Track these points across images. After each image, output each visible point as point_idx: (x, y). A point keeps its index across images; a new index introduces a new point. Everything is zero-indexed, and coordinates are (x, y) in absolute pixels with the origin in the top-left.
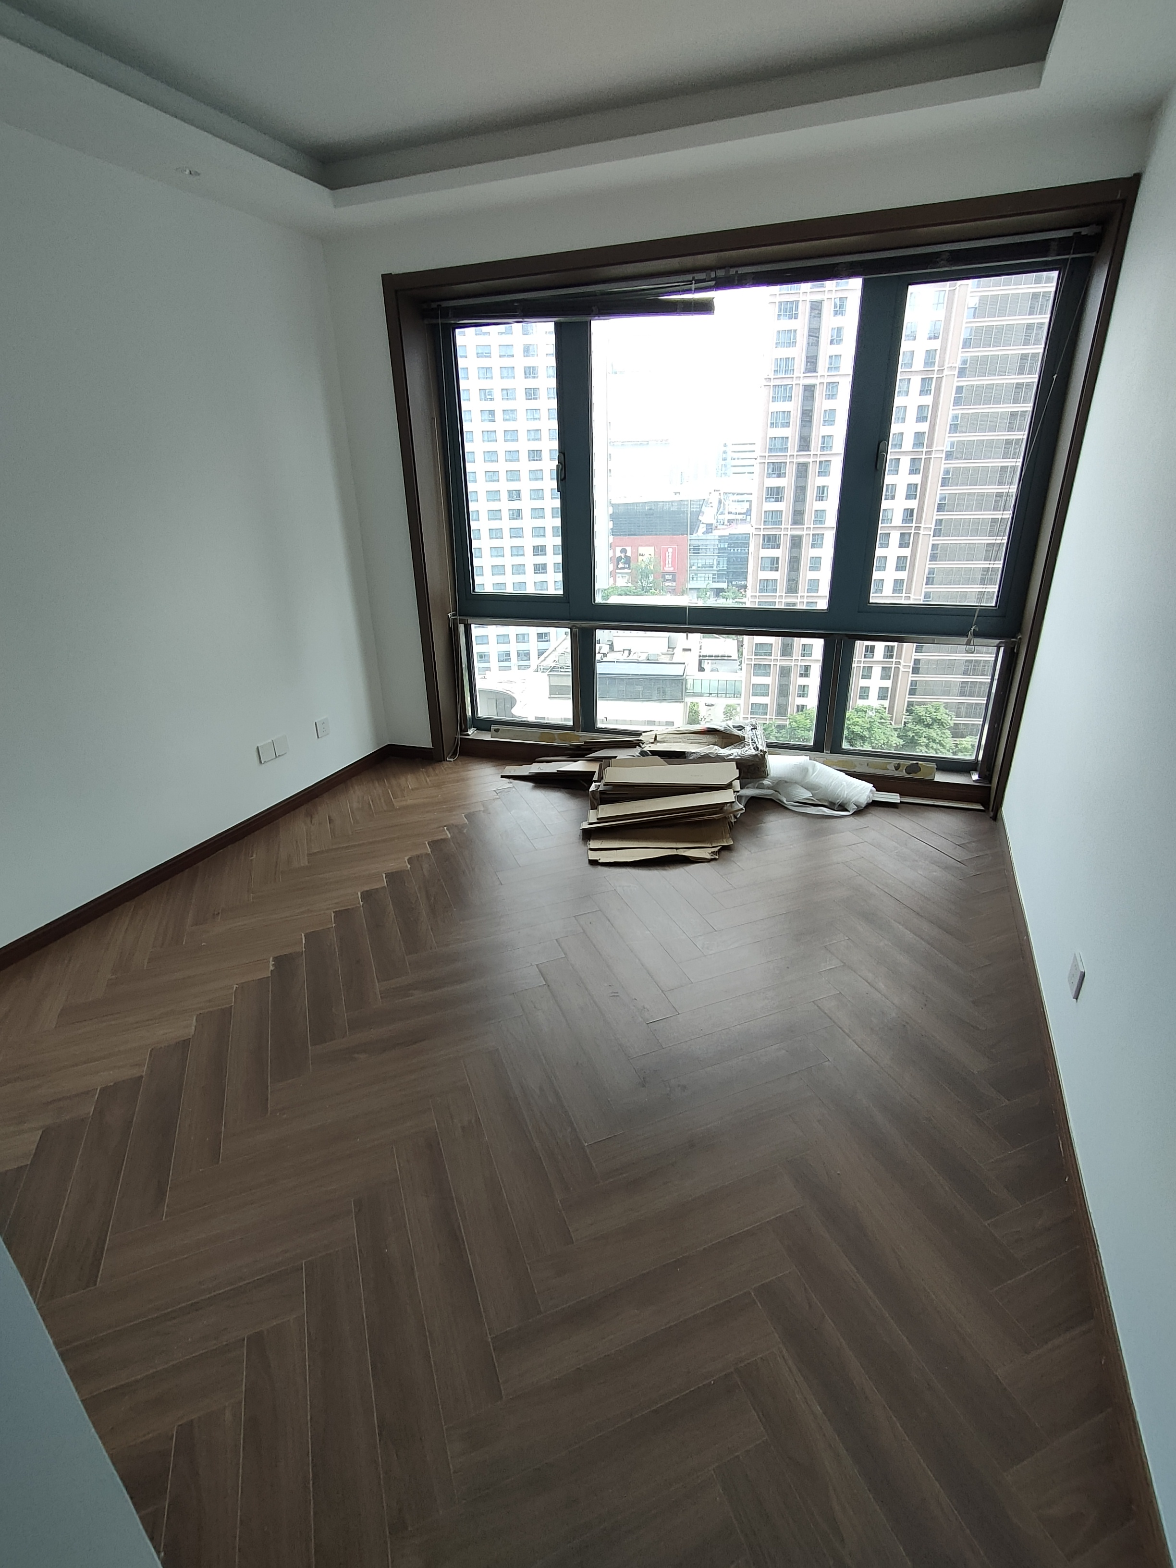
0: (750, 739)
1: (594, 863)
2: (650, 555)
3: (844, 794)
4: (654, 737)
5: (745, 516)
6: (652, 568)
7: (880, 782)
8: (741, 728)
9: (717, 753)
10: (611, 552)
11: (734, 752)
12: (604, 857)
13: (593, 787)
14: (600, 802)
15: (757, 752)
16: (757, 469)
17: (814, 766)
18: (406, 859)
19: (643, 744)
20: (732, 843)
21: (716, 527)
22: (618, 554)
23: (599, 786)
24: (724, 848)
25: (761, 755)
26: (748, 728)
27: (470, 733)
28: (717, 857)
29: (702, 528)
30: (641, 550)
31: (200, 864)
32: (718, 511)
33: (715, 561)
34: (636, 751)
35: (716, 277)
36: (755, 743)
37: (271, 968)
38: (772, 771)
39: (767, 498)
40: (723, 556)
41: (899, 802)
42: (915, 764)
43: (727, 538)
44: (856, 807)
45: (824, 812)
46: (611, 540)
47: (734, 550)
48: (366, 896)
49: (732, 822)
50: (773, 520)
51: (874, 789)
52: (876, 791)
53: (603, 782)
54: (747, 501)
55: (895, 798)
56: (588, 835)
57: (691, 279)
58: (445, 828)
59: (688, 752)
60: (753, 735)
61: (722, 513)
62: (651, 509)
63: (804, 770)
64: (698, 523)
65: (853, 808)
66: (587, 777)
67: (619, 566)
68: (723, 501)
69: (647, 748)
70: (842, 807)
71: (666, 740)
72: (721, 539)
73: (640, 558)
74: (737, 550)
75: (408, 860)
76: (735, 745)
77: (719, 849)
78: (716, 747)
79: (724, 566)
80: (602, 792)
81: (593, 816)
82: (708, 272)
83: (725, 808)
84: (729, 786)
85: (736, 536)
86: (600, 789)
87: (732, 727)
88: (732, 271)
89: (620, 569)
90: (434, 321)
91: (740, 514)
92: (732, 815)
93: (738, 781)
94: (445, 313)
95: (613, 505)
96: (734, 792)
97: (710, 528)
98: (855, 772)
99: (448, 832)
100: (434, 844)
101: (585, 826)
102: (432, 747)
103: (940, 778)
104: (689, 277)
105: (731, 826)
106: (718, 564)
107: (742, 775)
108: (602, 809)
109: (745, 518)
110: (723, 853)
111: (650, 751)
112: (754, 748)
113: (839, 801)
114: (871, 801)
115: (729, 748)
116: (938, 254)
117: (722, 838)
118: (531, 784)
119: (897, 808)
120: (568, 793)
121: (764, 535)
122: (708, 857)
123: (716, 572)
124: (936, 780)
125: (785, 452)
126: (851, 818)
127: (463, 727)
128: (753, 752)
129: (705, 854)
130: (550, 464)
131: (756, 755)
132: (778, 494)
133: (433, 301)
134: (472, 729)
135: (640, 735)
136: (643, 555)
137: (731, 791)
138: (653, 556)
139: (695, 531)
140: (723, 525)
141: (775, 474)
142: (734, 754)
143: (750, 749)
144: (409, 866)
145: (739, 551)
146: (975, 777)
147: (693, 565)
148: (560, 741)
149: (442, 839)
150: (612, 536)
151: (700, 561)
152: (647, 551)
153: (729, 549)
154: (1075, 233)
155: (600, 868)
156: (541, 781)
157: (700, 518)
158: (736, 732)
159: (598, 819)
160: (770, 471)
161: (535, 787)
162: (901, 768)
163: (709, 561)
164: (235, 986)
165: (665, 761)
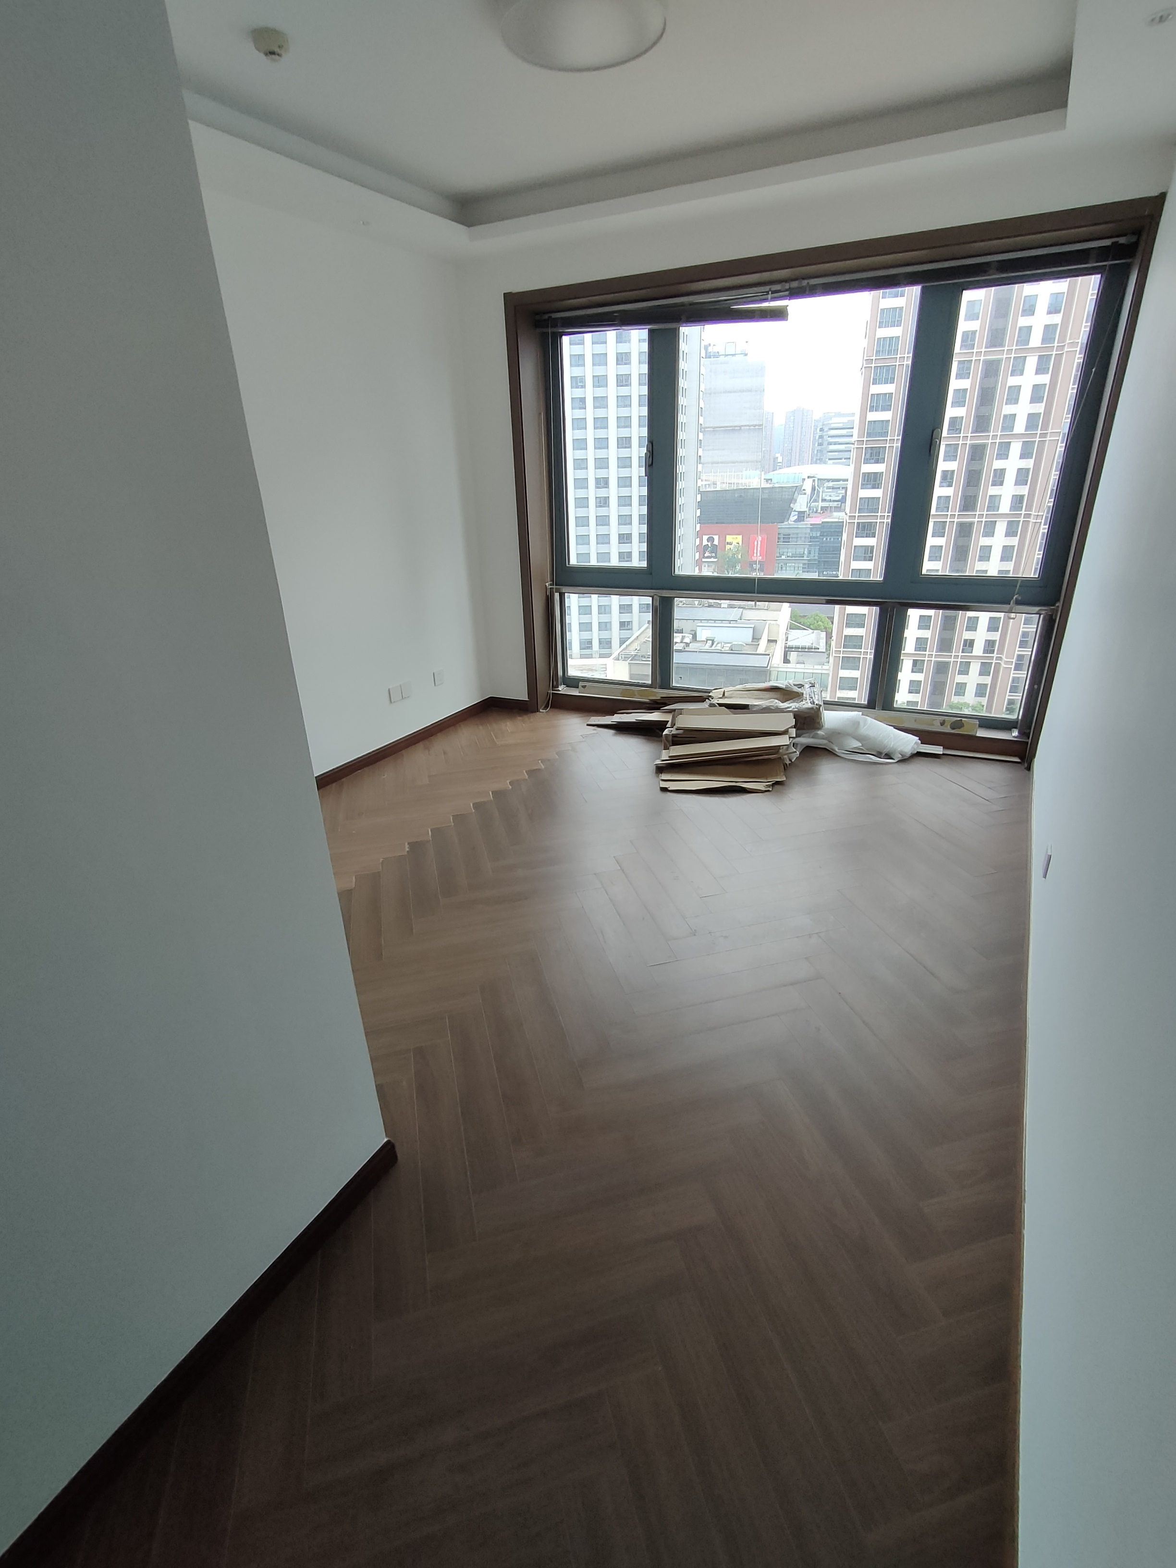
0: (808, 695)
1: (664, 790)
2: (738, 543)
3: (891, 744)
4: (722, 693)
5: (840, 503)
6: (740, 557)
7: (926, 737)
8: (801, 686)
9: (777, 706)
10: (698, 540)
11: (793, 705)
12: (673, 786)
13: (666, 732)
14: (672, 744)
15: (813, 705)
16: (853, 455)
17: (866, 720)
18: (508, 782)
19: (712, 698)
20: (785, 779)
21: (809, 515)
22: (705, 542)
23: (672, 731)
24: (777, 783)
25: (816, 708)
26: (807, 686)
27: (560, 689)
28: (771, 789)
29: (793, 517)
30: (729, 538)
31: (344, 779)
32: (811, 498)
33: (806, 550)
34: (705, 705)
35: (790, 288)
36: (812, 698)
37: (407, 850)
38: (826, 724)
39: (864, 484)
40: (815, 545)
41: (941, 753)
42: (958, 721)
43: (820, 526)
44: (900, 756)
45: (871, 759)
46: (698, 528)
47: (827, 539)
48: (477, 806)
49: (786, 764)
50: (869, 507)
51: (920, 742)
52: (922, 743)
53: (675, 727)
54: (842, 488)
55: (939, 750)
56: (660, 770)
57: (768, 290)
58: (540, 761)
59: (751, 705)
60: (811, 692)
61: (815, 501)
62: (741, 496)
63: (856, 724)
64: (790, 511)
65: (898, 757)
66: (662, 725)
67: (706, 555)
68: (816, 487)
69: (715, 701)
70: (888, 756)
71: (733, 695)
72: (814, 527)
73: (728, 547)
74: (830, 539)
75: (510, 783)
76: (794, 699)
77: (773, 783)
78: (777, 701)
79: (815, 555)
80: (674, 736)
81: (665, 755)
82: (784, 283)
83: (781, 751)
84: (785, 732)
85: (829, 524)
86: (672, 733)
87: (793, 685)
88: (805, 283)
89: (708, 557)
90: (545, 330)
91: (834, 501)
92: (786, 756)
93: (794, 729)
94: (555, 323)
95: (701, 493)
96: (790, 738)
97: (801, 516)
98: (903, 727)
99: (542, 765)
100: (531, 773)
101: (658, 762)
102: (527, 699)
103: (982, 733)
104: (767, 288)
105: (786, 767)
106: (809, 553)
107: (799, 724)
108: (673, 750)
109: (839, 506)
110: (776, 787)
111: (718, 704)
112: (811, 702)
113: (885, 751)
114: (916, 752)
115: (789, 702)
116: (988, 264)
117: (777, 775)
118: (612, 732)
119: (939, 758)
120: (645, 739)
121: (858, 523)
122: (763, 789)
123: (806, 562)
124: (978, 735)
125: (885, 437)
126: (896, 765)
127: (555, 683)
128: (810, 705)
129: (760, 786)
130: (638, 452)
131: (812, 708)
132: (875, 480)
133: (545, 313)
134: (563, 686)
135: (709, 693)
136: (730, 544)
137: (787, 736)
138: (740, 543)
139: (786, 520)
140: (816, 512)
141: (873, 459)
142: (792, 708)
143: (807, 703)
144: (511, 787)
145: (832, 539)
146: (1015, 733)
147: (783, 555)
148: (640, 697)
149: (536, 769)
150: (699, 524)
151: (790, 550)
152: (734, 540)
153: (821, 537)
154: (1113, 243)
155: (669, 794)
156: (622, 728)
157: (792, 505)
158: (796, 689)
159: (670, 757)
160: (868, 456)
161: (616, 734)
162: (946, 724)
163: (800, 551)
164: (381, 860)
165: (731, 711)
